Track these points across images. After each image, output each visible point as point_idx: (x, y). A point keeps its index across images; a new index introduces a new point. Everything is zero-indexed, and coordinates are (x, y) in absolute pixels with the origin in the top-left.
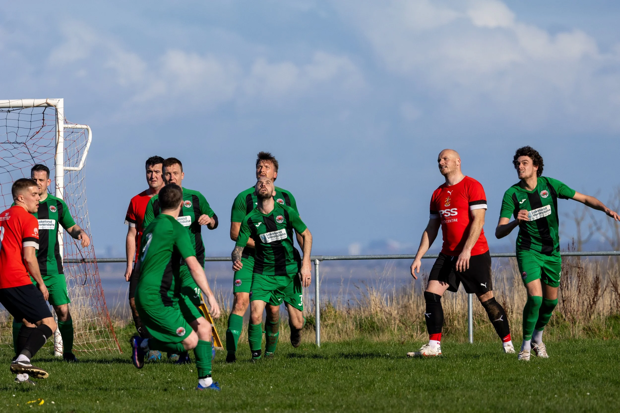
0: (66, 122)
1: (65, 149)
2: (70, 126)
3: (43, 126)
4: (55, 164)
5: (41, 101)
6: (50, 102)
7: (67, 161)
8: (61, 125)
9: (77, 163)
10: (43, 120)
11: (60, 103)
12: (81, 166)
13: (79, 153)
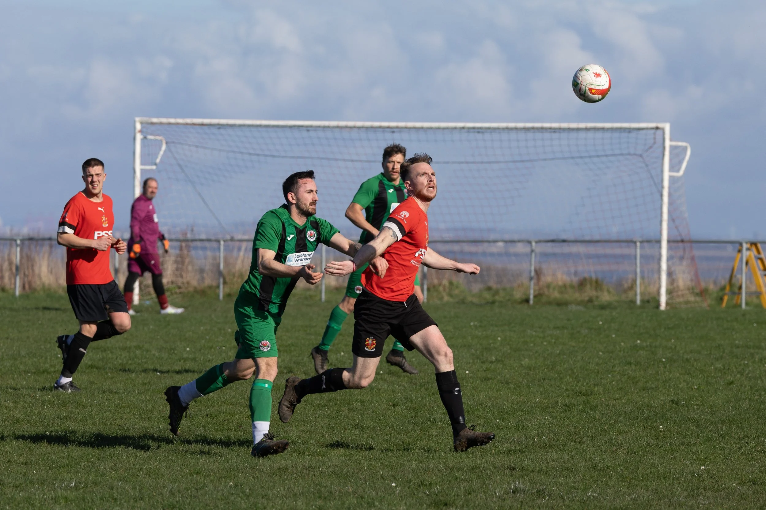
0: (671, 140)
1: (671, 160)
2: (674, 143)
3: (655, 143)
4: (662, 171)
5: (653, 125)
6: (660, 125)
7: (672, 169)
8: (668, 143)
9: (678, 171)
10: (655, 138)
11: (667, 127)
12: (681, 173)
13: (680, 163)
